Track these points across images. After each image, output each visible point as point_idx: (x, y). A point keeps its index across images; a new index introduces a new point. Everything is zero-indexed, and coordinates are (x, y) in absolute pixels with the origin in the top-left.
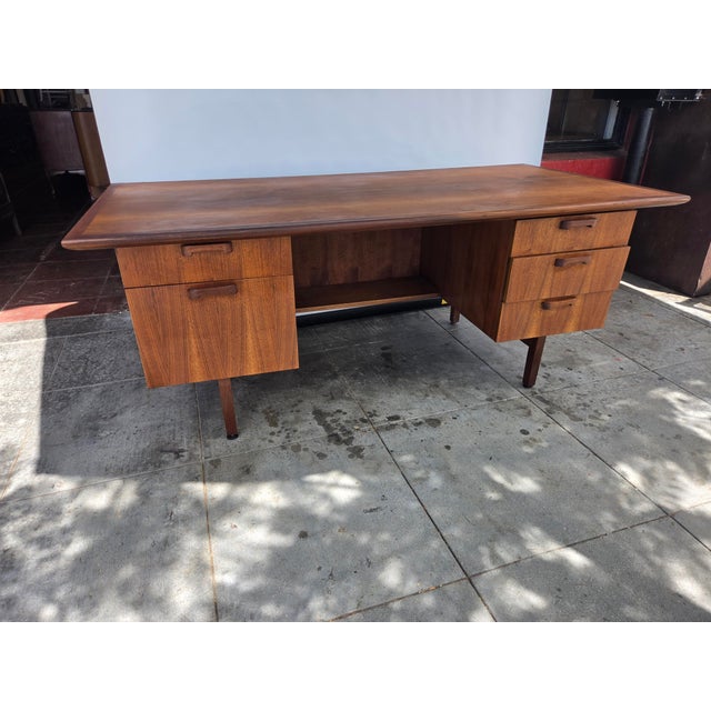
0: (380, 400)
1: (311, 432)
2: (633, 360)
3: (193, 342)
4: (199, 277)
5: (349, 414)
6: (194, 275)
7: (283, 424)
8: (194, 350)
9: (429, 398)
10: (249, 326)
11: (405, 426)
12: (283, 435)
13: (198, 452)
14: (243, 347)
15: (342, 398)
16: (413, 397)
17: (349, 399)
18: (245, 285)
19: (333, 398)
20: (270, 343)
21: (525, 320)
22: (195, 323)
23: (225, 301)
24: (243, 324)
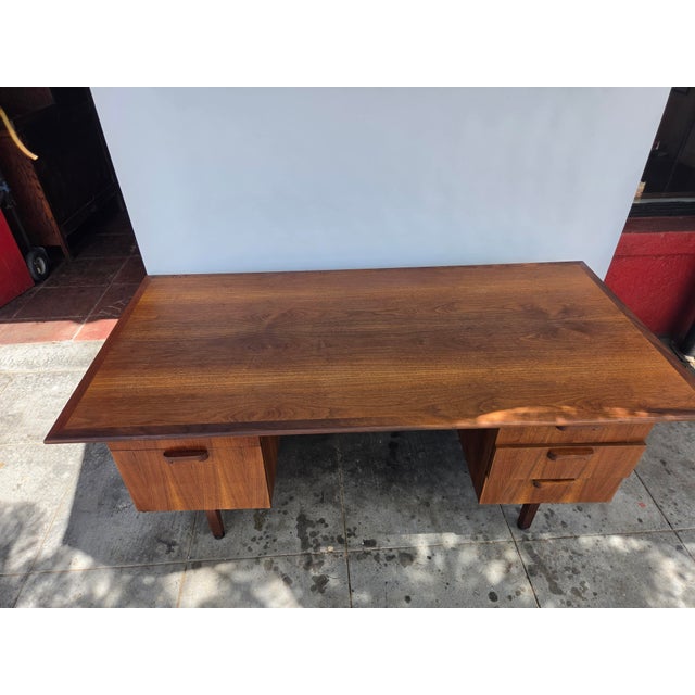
0: (365, 514)
1: (289, 544)
2: (660, 508)
5: (330, 527)
7: (267, 528)
8: (174, 491)
9: (414, 521)
10: (221, 478)
11: (377, 558)
12: (263, 543)
13: (186, 549)
14: (218, 491)
15: (331, 501)
16: (399, 516)
17: (337, 505)
18: (215, 452)
19: (322, 501)
21: (513, 490)
22: (173, 475)
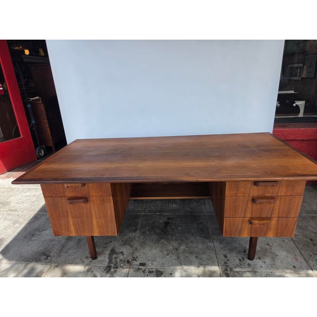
0: (144, 251)
2: (307, 262)
3: (71, 220)
4: (72, 195)
5: (125, 255)
6: (70, 194)
8: (71, 223)
9: (168, 257)
10: (94, 216)
11: (144, 271)
13: (54, 259)
14: (92, 224)
15: (129, 244)
16: (161, 253)
17: (131, 246)
18: (91, 199)
19: (125, 244)
20: (104, 223)
21: (239, 227)
22: (71, 212)
23: (83, 205)
24: (91, 214)
